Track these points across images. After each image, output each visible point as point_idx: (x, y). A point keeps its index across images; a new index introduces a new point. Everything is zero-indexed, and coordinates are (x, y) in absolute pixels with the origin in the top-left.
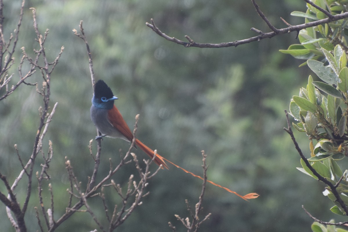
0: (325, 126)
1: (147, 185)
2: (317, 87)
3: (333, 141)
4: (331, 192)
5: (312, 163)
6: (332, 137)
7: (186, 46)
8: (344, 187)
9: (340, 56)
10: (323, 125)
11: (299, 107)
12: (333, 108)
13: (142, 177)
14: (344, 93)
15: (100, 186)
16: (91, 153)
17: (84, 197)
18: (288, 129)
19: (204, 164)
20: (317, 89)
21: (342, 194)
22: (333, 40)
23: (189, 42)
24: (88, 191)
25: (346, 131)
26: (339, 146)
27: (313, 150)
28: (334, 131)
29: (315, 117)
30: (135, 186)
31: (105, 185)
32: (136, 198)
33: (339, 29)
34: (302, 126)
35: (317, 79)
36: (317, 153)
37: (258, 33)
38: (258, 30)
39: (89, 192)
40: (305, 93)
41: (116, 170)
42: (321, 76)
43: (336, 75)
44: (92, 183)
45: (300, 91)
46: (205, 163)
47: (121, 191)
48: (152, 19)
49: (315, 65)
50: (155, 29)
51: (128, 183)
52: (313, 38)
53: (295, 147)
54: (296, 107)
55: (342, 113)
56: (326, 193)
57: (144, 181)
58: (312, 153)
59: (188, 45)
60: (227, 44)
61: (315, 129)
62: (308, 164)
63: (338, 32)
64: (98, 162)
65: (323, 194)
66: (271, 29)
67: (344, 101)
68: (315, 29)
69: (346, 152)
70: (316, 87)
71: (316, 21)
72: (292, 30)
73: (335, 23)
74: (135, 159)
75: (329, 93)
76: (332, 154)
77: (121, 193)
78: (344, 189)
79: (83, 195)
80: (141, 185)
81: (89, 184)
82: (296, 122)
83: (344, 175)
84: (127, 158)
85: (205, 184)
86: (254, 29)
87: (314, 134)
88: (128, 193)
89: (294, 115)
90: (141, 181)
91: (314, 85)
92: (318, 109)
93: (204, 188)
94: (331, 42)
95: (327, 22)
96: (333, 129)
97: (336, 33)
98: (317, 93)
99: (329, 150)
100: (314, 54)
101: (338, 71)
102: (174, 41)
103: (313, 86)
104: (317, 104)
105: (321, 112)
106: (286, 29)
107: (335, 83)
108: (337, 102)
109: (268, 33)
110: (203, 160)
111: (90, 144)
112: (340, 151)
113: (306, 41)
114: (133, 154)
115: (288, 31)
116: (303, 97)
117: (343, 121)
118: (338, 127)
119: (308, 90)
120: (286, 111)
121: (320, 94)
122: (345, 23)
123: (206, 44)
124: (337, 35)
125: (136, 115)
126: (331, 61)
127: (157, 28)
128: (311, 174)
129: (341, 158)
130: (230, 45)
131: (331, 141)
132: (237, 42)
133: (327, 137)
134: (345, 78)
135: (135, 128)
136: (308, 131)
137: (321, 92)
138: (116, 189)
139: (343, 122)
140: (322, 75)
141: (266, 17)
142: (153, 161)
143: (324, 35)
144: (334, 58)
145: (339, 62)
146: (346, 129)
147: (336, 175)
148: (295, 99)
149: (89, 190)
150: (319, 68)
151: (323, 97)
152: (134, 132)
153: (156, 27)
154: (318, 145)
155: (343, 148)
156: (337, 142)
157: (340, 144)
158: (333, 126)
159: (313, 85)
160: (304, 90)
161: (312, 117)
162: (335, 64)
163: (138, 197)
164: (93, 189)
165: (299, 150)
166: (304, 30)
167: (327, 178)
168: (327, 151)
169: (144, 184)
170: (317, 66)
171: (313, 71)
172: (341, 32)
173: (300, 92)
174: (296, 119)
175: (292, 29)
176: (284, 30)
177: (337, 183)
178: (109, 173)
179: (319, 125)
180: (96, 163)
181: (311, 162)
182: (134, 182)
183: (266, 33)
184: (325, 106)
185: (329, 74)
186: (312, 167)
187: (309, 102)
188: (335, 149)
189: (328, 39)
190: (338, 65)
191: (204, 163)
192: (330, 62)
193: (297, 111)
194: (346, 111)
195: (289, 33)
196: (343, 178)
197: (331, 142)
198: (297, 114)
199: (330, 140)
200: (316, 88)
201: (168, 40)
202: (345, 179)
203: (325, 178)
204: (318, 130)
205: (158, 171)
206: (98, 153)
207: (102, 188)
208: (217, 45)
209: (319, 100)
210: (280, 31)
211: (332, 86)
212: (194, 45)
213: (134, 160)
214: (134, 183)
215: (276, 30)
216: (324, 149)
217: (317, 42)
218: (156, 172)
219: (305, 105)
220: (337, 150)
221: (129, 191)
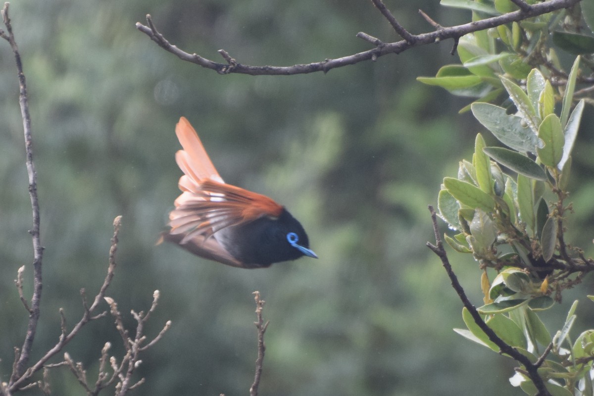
0: (512, 240)
1: (140, 365)
2: (494, 158)
3: (530, 270)
4: (527, 377)
5: (487, 318)
6: (527, 261)
7: (220, 72)
8: (555, 366)
9: (540, 92)
10: (509, 237)
11: (458, 201)
12: (530, 202)
13: (128, 347)
14: (552, 169)
15: (40, 367)
16: (21, 296)
17: (7, 390)
18: (435, 245)
19: (259, 319)
20: (495, 163)
21: (551, 381)
22: (528, 56)
23: (227, 64)
24: (14, 377)
25: (558, 250)
26: (543, 281)
27: (488, 290)
28: (531, 250)
29: (491, 221)
30: (115, 367)
31: (50, 366)
32: (117, 392)
33: (541, 33)
34: (464, 241)
35: (492, 141)
36: (497, 297)
37: (372, 43)
38: (373, 38)
39: (18, 379)
40: (470, 172)
41: (73, 332)
42: (501, 135)
43: (534, 133)
44: (23, 361)
45: (459, 167)
46: (260, 317)
47: (84, 376)
48: (148, 15)
49: (488, 113)
50: (155, 35)
51: (101, 359)
52: (489, 52)
53: (451, 282)
54: (450, 201)
55: (548, 213)
56: (518, 379)
57: (132, 355)
58: (487, 298)
59: (226, 70)
60: (308, 66)
61: (492, 246)
62: (478, 319)
63: (540, 40)
64: (36, 314)
65: (510, 383)
66: (399, 35)
67: (550, 186)
68: (492, 33)
69: (557, 293)
70: (491, 159)
71: (495, 18)
72: (443, 36)
73: (534, 21)
74: (114, 311)
75: (520, 171)
76: (529, 298)
77: (85, 382)
78: (554, 372)
79: (6, 387)
80: (127, 365)
81: (18, 363)
82: (451, 233)
83: (554, 342)
84: (96, 307)
85: (261, 361)
86: (364, 34)
87: (489, 257)
88: (100, 379)
89: (447, 218)
90: (127, 356)
91: (489, 155)
92: (498, 203)
93: (260, 370)
94: (526, 60)
95: (518, 19)
96: (530, 246)
97: (536, 42)
98: (495, 170)
99: (521, 289)
100: (490, 87)
101: (536, 123)
102: (196, 61)
103: (485, 156)
104: (494, 193)
105: (504, 211)
106: (432, 33)
107: (532, 149)
108: (539, 190)
109: (394, 44)
110: (258, 311)
111: (19, 276)
112: (545, 291)
113: (472, 59)
114: (108, 300)
115: (435, 40)
116: (465, 179)
117: (551, 228)
118: (540, 240)
119: (474, 166)
120: (431, 208)
121: (501, 174)
122: (555, 22)
123: (262, 67)
124: (537, 45)
125: (115, 218)
126: (520, 103)
127: (161, 35)
128: (485, 341)
129: (547, 305)
130: (315, 69)
131: (525, 271)
132: (328, 63)
133: (518, 263)
134: (552, 138)
135: (113, 244)
136: (477, 252)
137: (504, 169)
138: (75, 373)
139: (549, 230)
140: (505, 135)
141: (388, 11)
142: (151, 313)
143: (510, 46)
144: (528, 97)
145: (539, 105)
146: (556, 245)
147: (537, 341)
148: (448, 184)
149: (17, 376)
150: (497, 120)
151: (508, 180)
152: (110, 253)
153: (157, 31)
154: (499, 279)
155: (552, 285)
156: (538, 272)
157: (544, 278)
158: (531, 240)
159: (485, 154)
160: (467, 165)
161: (485, 222)
162: (530, 109)
163: (120, 389)
164: (26, 373)
165: (460, 290)
166: (469, 36)
167: (518, 347)
168: (519, 291)
169: (134, 362)
170: (493, 114)
171: (485, 125)
172: (546, 39)
173: (460, 170)
174: (451, 225)
175: (442, 34)
176: (426, 36)
177: (539, 359)
178: (58, 341)
179: (501, 237)
180: (31, 318)
181: (483, 313)
182: (113, 359)
183: (389, 44)
184: (513, 198)
185: (517, 131)
186: (487, 325)
187: (479, 191)
188: (534, 287)
189: (519, 54)
190: (537, 110)
191: (258, 316)
192: (519, 106)
193: (453, 210)
194: (556, 207)
195: (438, 42)
196: (551, 347)
197: (525, 273)
198: (454, 217)
199: (523, 269)
200: (491, 161)
201: (183, 59)
202: (556, 349)
203: (515, 349)
204: (498, 249)
205: (163, 335)
206: (35, 295)
207: (45, 372)
208: (285, 70)
209: (499, 186)
210: (418, 39)
211: (527, 156)
212: (238, 69)
213: (112, 312)
214: (111, 361)
215: (411, 37)
216: (511, 289)
217: (497, 62)
218: (158, 337)
219: (469, 196)
220: (539, 290)
221: (102, 376)
